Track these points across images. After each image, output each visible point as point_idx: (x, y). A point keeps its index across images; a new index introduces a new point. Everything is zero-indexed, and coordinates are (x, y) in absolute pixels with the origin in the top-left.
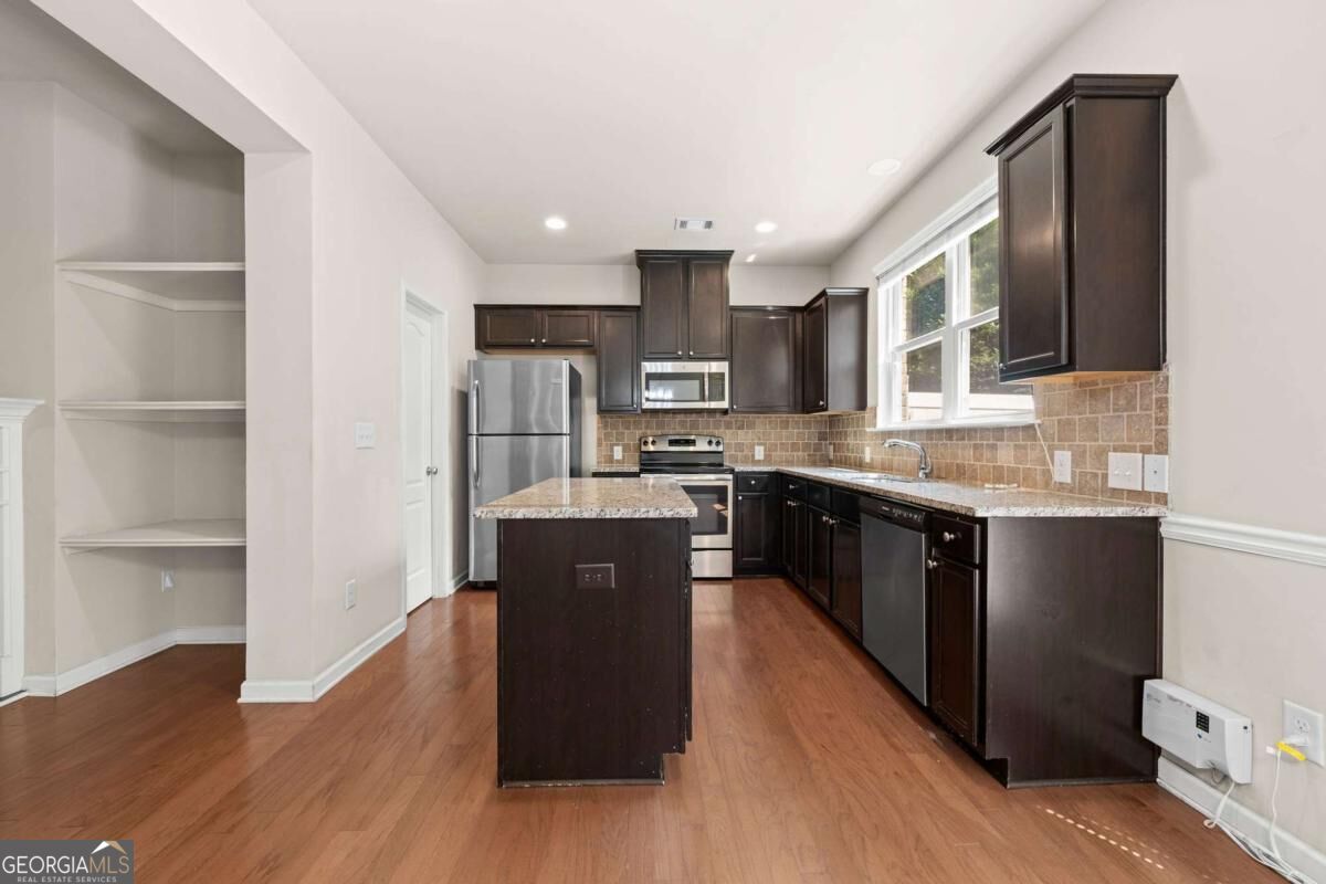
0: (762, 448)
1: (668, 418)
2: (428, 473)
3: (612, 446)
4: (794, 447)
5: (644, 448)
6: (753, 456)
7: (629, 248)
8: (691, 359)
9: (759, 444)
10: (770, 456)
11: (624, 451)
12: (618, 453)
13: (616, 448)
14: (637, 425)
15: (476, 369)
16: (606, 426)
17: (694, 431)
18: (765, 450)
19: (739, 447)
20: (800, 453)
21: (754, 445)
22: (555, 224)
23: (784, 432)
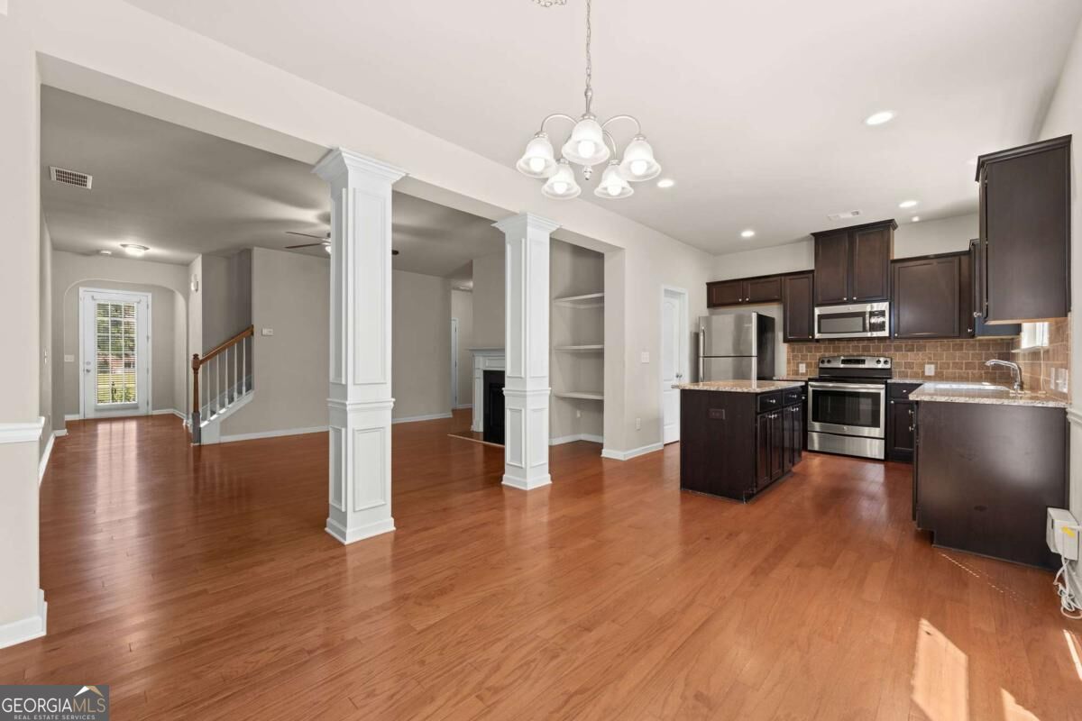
0: (933, 366)
1: (842, 344)
2: (677, 376)
3: (798, 364)
4: (968, 366)
5: (821, 365)
6: (923, 372)
7: (807, 233)
8: (855, 302)
9: (929, 363)
10: (942, 373)
11: (807, 367)
12: (802, 368)
13: (801, 366)
14: (817, 349)
15: (708, 320)
16: (793, 351)
17: (866, 353)
18: (936, 368)
19: (908, 365)
20: (977, 371)
21: (924, 363)
22: (748, 234)
23: (958, 353)
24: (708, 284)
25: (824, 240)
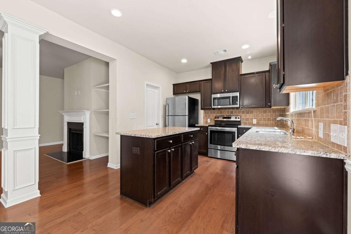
0: (256, 120)
1: (223, 111)
3: (207, 119)
4: (269, 120)
5: (215, 120)
6: (252, 122)
8: (227, 92)
9: (254, 119)
10: (259, 122)
11: (210, 120)
12: (209, 121)
13: (208, 119)
14: (214, 113)
16: (205, 113)
17: (231, 115)
18: (257, 121)
19: (247, 119)
20: (272, 122)
21: (253, 119)
22: (184, 61)
23: (265, 115)
24: (173, 85)
25: (215, 65)
